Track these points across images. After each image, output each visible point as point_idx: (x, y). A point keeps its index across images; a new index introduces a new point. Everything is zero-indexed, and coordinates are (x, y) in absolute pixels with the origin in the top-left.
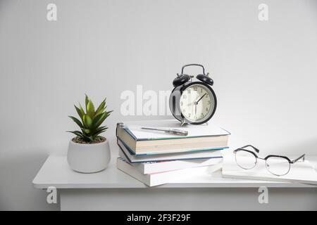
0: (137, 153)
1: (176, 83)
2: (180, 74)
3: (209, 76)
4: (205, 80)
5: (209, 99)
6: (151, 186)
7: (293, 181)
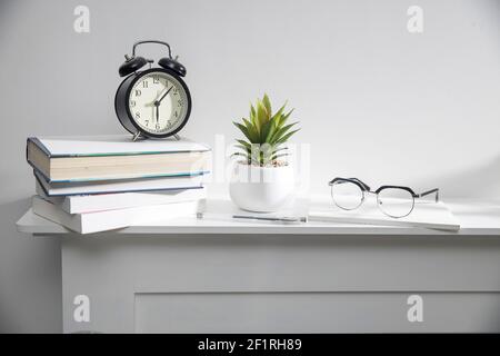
0: (52, 180)
1: (124, 71)
2: (130, 56)
3: (180, 61)
4: (172, 66)
5: (178, 97)
6: (84, 232)
7: (417, 225)
